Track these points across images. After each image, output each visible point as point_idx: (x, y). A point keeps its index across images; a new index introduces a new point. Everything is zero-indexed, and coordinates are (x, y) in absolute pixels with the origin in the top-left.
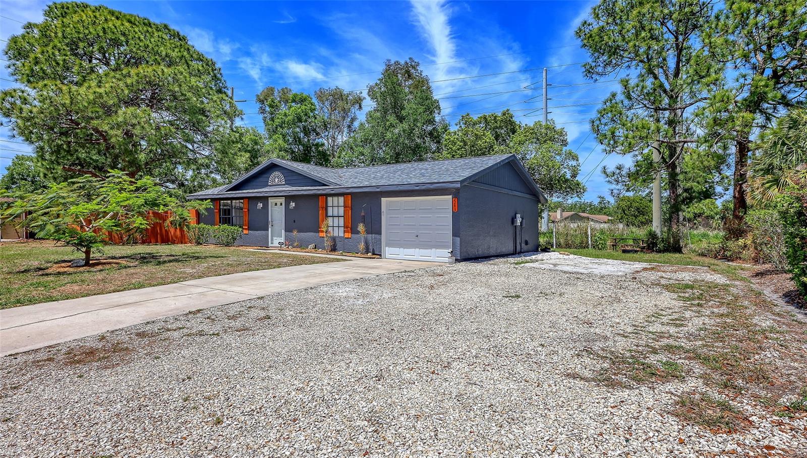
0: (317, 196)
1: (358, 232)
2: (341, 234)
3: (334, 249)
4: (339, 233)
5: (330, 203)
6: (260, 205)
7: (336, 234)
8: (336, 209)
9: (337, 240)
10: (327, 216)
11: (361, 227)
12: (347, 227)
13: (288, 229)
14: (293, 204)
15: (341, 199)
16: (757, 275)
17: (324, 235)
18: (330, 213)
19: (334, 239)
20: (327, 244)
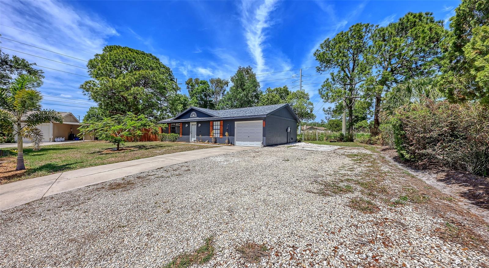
0: (209, 121)
1: (225, 136)
2: (219, 137)
3: (216, 142)
4: (218, 136)
5: (214, 124)
6: (187, 125)
7: (216, 136)
8: (217, 126)
9: (217, 139)
10: (213, 129)
11: (226, 134)
12: (221, 134)
13: (198, 135)
14: (200, 125)
15: (219, 122)
16: (383, 150)
17: (212, 137)
18: (214, 128)
19: (216, 138)
20: (213, 140)
